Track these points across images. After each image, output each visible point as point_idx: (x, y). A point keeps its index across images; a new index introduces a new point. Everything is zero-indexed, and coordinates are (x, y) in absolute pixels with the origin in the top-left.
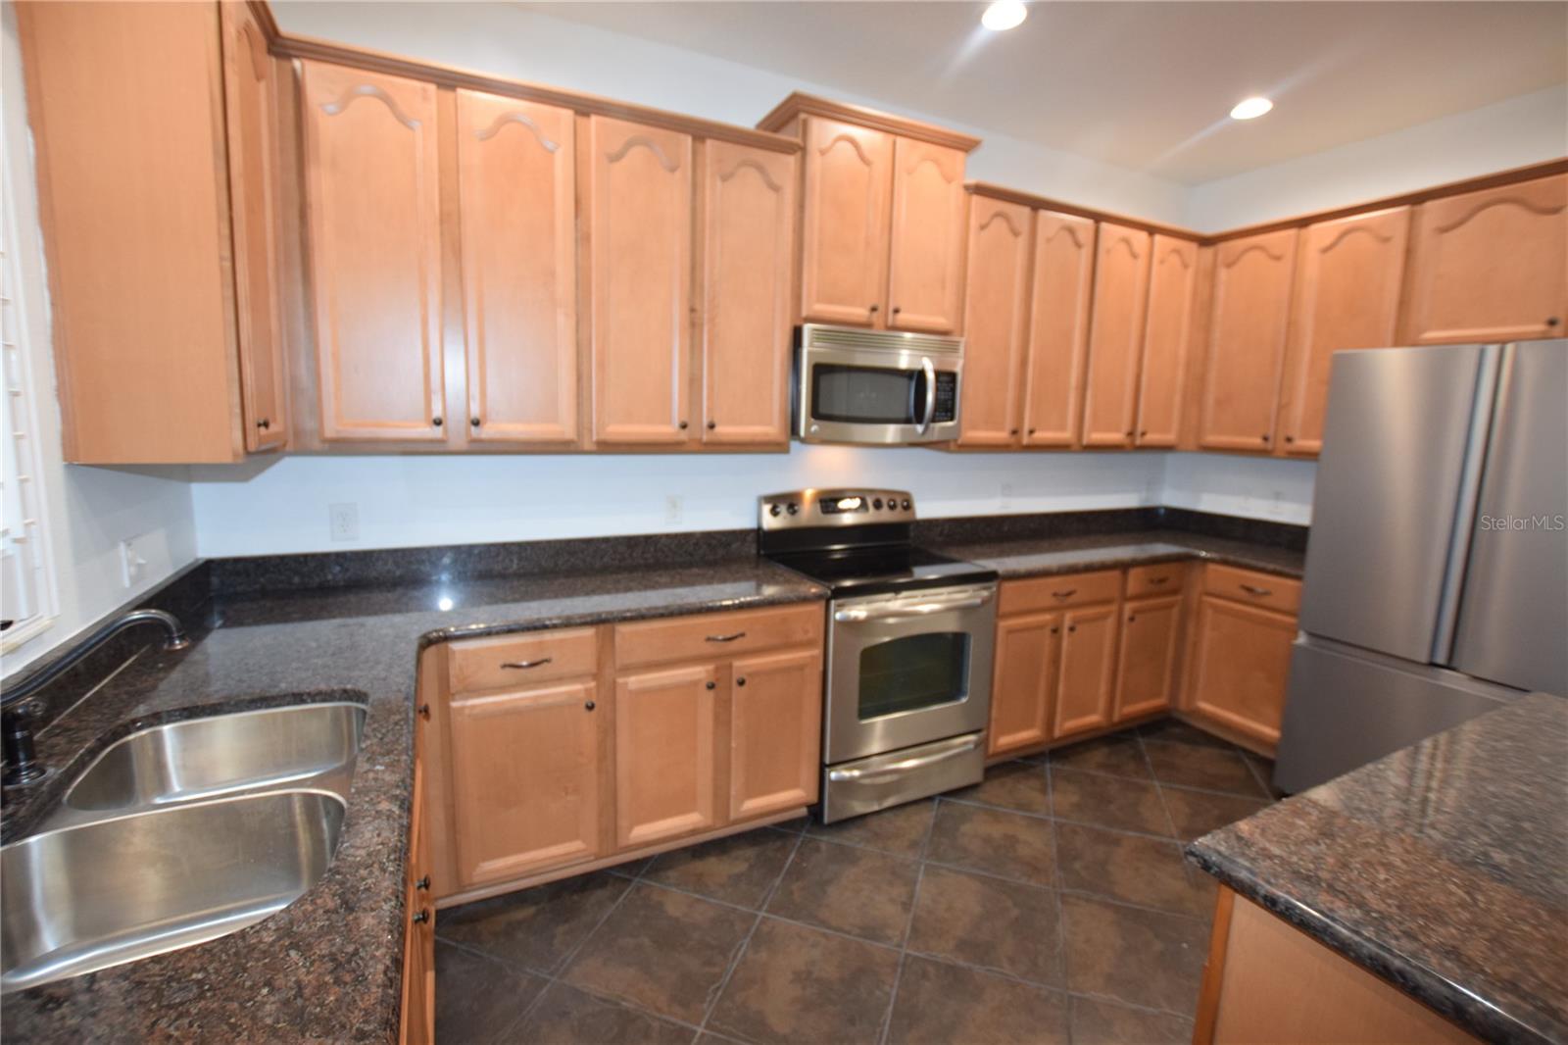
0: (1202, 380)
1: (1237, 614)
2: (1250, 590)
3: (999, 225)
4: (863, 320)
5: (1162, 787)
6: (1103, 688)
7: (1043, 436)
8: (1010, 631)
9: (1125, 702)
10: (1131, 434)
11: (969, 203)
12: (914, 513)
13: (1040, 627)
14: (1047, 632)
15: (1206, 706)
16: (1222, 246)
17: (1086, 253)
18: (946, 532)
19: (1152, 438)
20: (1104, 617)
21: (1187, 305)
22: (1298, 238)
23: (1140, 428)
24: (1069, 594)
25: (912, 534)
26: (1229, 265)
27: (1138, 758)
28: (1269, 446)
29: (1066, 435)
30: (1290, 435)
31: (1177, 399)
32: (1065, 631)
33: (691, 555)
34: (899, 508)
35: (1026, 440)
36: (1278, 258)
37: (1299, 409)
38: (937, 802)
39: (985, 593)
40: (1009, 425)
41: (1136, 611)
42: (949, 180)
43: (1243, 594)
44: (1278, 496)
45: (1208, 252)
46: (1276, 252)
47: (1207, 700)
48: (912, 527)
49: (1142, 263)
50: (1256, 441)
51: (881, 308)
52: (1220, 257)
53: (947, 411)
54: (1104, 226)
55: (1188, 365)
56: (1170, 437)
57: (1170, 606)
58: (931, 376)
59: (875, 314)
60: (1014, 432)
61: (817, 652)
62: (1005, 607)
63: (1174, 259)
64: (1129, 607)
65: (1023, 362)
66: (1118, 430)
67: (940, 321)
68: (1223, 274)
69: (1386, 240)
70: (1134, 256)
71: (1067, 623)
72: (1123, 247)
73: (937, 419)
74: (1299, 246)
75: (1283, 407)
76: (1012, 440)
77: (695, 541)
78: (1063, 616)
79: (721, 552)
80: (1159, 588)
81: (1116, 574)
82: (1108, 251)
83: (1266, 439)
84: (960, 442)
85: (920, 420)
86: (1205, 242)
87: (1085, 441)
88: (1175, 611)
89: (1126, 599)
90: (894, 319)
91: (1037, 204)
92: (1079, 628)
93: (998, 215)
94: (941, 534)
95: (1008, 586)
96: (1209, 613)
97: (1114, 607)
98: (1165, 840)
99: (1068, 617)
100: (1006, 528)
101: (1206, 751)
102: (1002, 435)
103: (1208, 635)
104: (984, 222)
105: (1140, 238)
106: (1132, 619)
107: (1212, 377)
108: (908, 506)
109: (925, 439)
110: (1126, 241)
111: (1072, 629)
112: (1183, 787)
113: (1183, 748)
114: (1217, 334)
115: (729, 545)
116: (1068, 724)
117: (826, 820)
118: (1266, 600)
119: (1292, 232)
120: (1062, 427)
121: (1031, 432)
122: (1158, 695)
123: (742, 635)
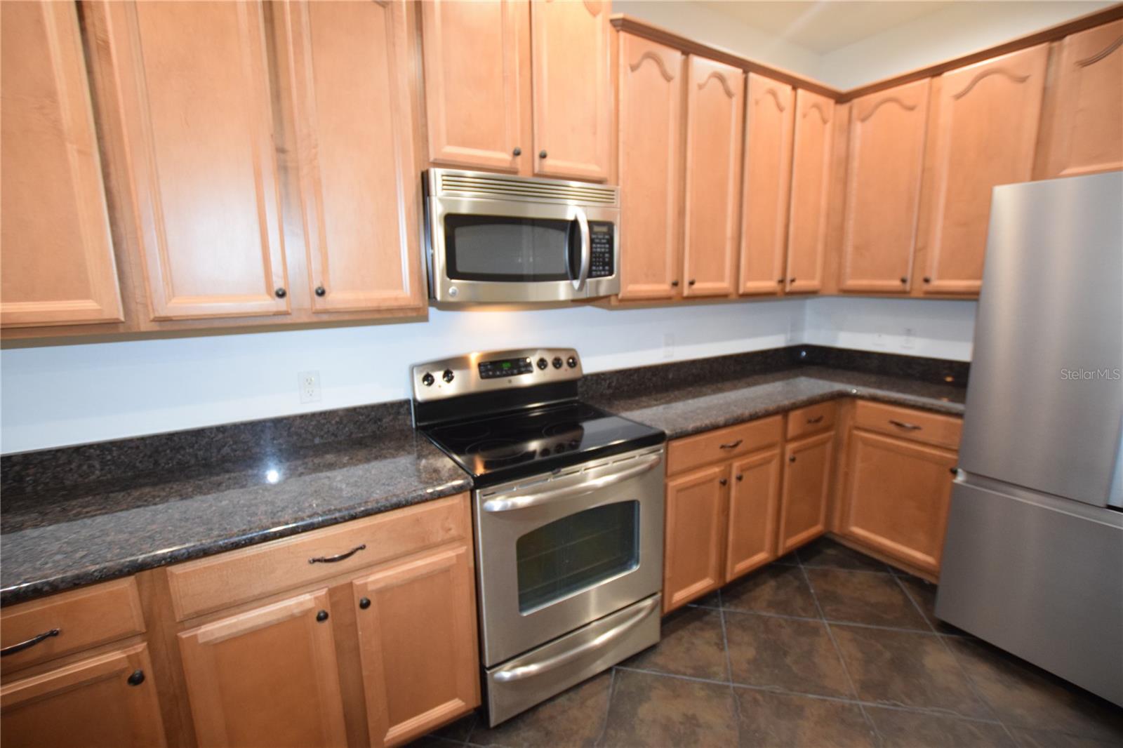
0: (841, 229)
1: (888, 448)
2: (899, 425)
3: (649, 67)
4: (506, 165)
5: (830, 625)
6: (769, 526)
7: (702, 286)
8: (680, 490)
9: (788, 536)
10: (782, 281)
11: (618, 39)
12: (581, 369)
13: (708, 481)
14: (717, 483)
15: (858, 531)
16: (856, 101)
17: (737, 101)
18: (614, 384)
19: (800, 284)
20: (767, 462)
21: (826, 158)
22: (931, 87)
23: (789, 277)
24: (736, 445)
25: (580, 390)
26: (863, 120)
27: (803, 590)
28: (908, 287)
29: (725, 285)
30: (927, 275)
31: (820, 247)
32: (733, 480)
33: (335, 435)
34: (565, 365)
35: (686, 291)
36: (911, 109)
37: (936, 252)
38: (614, 672)
39: (653, 457)
40: (670, 278)
41: (796, 452)
42: (594, 13)
43: (893, 429)
44: (909, 332)
45: (844, 109)
46: (909, 103)
47: (857, 525)
48: (579, 384)
49: (787, 115)
50: (895, 283)
51: (526, 153)
52: (855, 112)
53: (604, 264)
54: (753, 76)
55: (828, 216)
56: (814, 283)
57: (823, 443)
58: (584, 229)
59: (519, 158)
60: (675, 284)
61: (465, 549)
62: (673, 467)
63: (815, 114)
64: (791, 447)
65: (681, 213)
66: (771, 279)
67: (594, 170)
68: (858, 128)
69: (1023, 80)
70: (781, 109)
71: (735, 473)
72: (770, 98)
73: (594, 273)
74: (932, 94)
75: (921, 250)
76: (673, 292)
77: (337, 419)
78: (730, 466)
79: (371, 428)
80: (816, 425)
81: (778, 418)
82: (757, 103)
83: (904, 281)
84: (620, 296)
85: (575, 277)
86: (841, 98)
87: (741, 291)
88: (829, 446)
89: (787, 440)
90: (541, 165)
91: (688, 48)
92: (746, 475)
93: (649, 56)
94: (609, 387)
95: (675, 444)
96: (860, 446)
97: (777, 451)
98: (847, 702)
99: (736, 465)
100: (671, 376)
101: (862, 576)
102: (664, 288)
103: (859, 465)
104: (635, 62)
105: (785, 90)
106: (793, 460)
107: (851, 225)
108: (574, 363)
109: (583, 295)
110: (773, 93)
111: (740, 478)
112: (851, 624)
113: (842, 573)
114: (854, 184)
115: (380, 420)
116: (739, 567)
117: (493, 723)
118: (915, 435)
119: (926, 81)
120: (720, 278)
121: (692, 283)
122: (815, 523)
123: (363, 548)
